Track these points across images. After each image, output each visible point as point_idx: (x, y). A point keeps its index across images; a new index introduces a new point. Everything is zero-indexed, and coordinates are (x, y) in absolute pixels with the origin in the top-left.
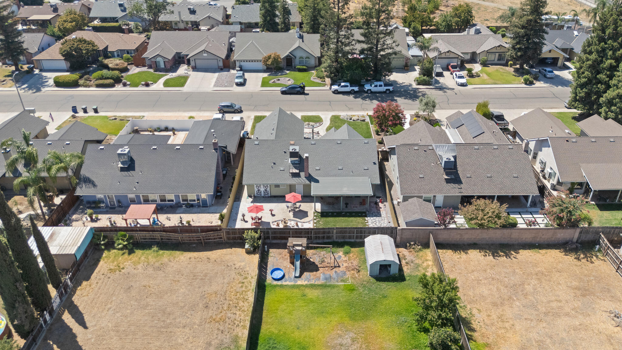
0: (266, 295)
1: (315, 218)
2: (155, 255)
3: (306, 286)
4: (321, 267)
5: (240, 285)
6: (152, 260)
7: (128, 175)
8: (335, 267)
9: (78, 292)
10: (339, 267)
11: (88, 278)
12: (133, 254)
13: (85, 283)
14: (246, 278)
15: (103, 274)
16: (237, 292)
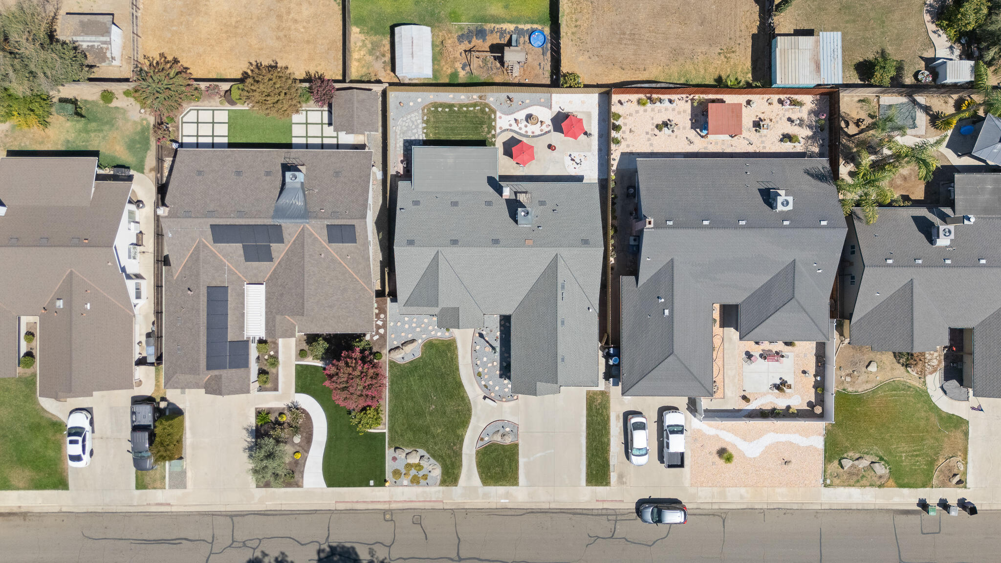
0: (548, 6)
1: (493, 140)
2: (688, 76)
3: (504, 21)
4: (487, 51)
5: (578, 23)
6: (689, 67)
7: (766, 184)
8: (470, 51)
9: (757, 17)
10: (465, 51)
11: (754, 37)
12: (716, 77)
13: (755, 31)
14: (573, 33)
15: (739, 44)
16: (580, 12)
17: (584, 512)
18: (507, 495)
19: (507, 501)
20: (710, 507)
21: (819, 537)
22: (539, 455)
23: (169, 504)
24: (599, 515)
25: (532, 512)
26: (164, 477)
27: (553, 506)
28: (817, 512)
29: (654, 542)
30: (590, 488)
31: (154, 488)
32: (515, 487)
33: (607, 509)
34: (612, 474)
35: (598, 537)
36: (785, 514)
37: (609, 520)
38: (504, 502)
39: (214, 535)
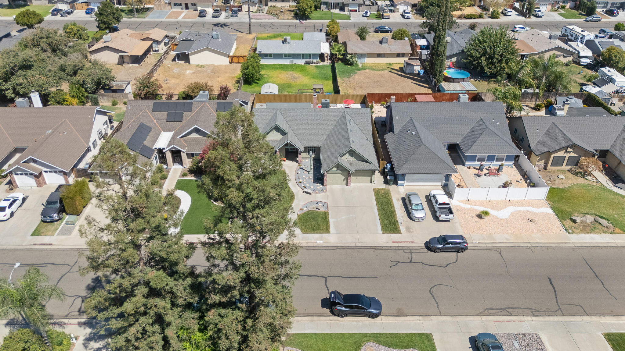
17: (384, 248)
18: (321, 239)
19: (322, 242)
20: (485, 246)
21: (585, 262)
22: (343, 217)
23: (51, 244)
24: (397, 250)
25: (342, 248)
26: (57, 229)
27: (358, 245)
28: (573, 248)
29: (447, 265)
30: (385, 235)
31: (46, 235)
32: (327, 234)
33: (402, 247)
34: (401, 227)
35: (399, 262)
36: (548, 249)
37: (405, 253)
38: (319, 242)
39: (77, 261)
